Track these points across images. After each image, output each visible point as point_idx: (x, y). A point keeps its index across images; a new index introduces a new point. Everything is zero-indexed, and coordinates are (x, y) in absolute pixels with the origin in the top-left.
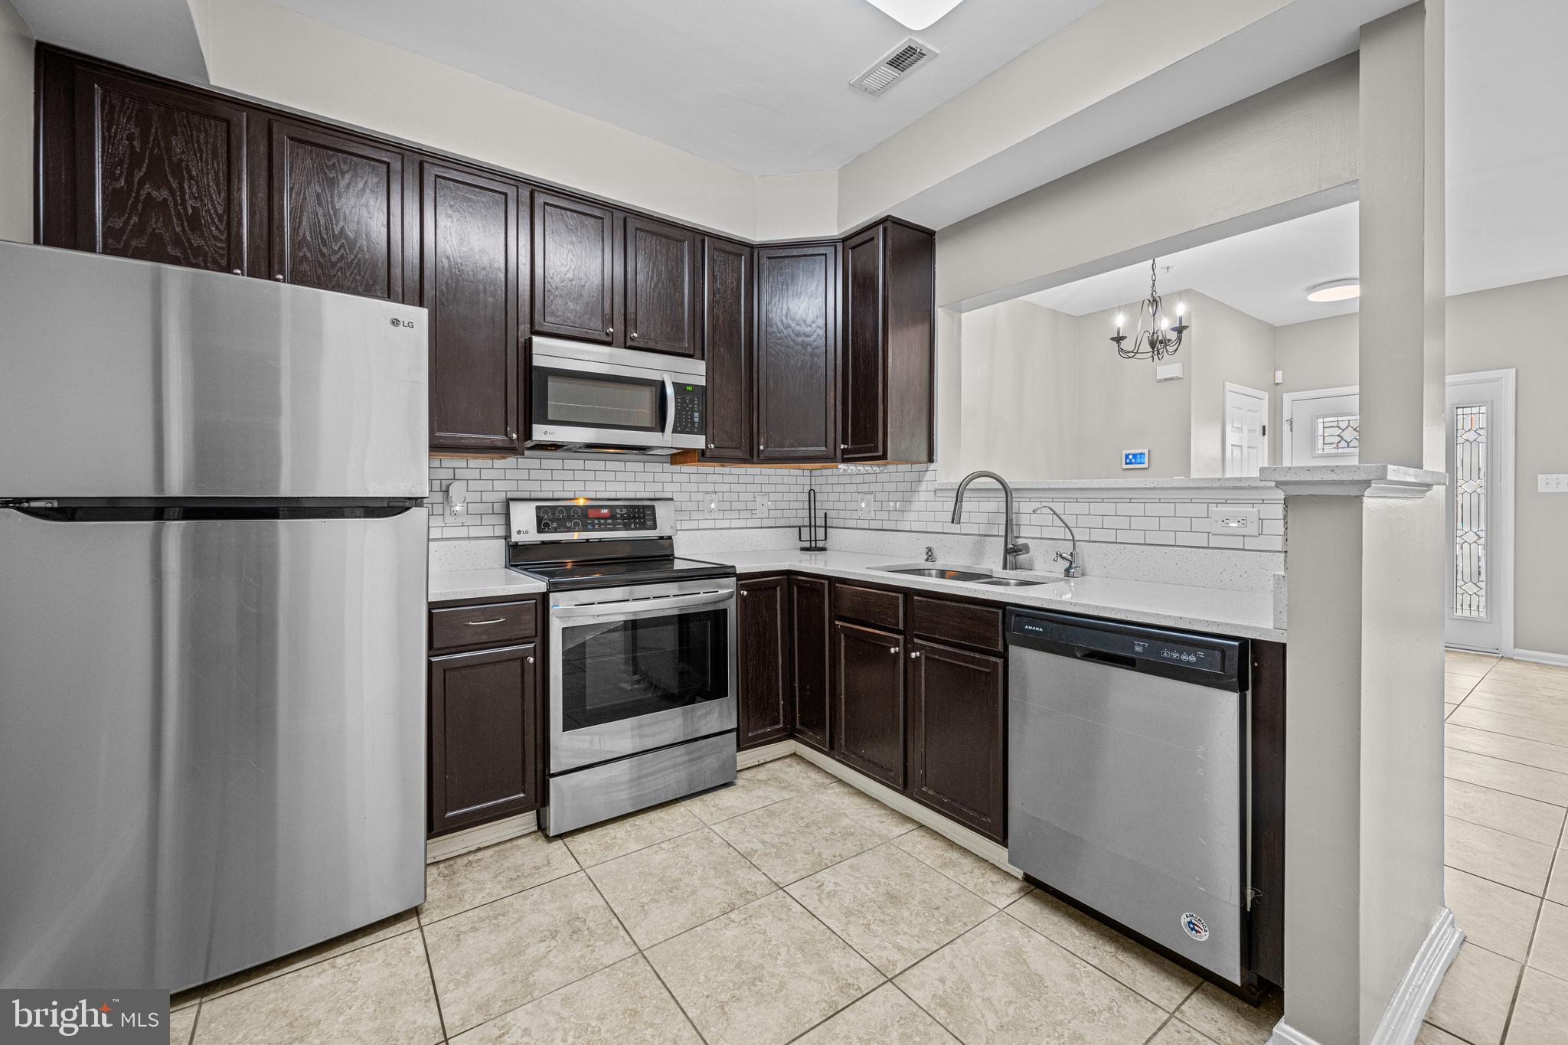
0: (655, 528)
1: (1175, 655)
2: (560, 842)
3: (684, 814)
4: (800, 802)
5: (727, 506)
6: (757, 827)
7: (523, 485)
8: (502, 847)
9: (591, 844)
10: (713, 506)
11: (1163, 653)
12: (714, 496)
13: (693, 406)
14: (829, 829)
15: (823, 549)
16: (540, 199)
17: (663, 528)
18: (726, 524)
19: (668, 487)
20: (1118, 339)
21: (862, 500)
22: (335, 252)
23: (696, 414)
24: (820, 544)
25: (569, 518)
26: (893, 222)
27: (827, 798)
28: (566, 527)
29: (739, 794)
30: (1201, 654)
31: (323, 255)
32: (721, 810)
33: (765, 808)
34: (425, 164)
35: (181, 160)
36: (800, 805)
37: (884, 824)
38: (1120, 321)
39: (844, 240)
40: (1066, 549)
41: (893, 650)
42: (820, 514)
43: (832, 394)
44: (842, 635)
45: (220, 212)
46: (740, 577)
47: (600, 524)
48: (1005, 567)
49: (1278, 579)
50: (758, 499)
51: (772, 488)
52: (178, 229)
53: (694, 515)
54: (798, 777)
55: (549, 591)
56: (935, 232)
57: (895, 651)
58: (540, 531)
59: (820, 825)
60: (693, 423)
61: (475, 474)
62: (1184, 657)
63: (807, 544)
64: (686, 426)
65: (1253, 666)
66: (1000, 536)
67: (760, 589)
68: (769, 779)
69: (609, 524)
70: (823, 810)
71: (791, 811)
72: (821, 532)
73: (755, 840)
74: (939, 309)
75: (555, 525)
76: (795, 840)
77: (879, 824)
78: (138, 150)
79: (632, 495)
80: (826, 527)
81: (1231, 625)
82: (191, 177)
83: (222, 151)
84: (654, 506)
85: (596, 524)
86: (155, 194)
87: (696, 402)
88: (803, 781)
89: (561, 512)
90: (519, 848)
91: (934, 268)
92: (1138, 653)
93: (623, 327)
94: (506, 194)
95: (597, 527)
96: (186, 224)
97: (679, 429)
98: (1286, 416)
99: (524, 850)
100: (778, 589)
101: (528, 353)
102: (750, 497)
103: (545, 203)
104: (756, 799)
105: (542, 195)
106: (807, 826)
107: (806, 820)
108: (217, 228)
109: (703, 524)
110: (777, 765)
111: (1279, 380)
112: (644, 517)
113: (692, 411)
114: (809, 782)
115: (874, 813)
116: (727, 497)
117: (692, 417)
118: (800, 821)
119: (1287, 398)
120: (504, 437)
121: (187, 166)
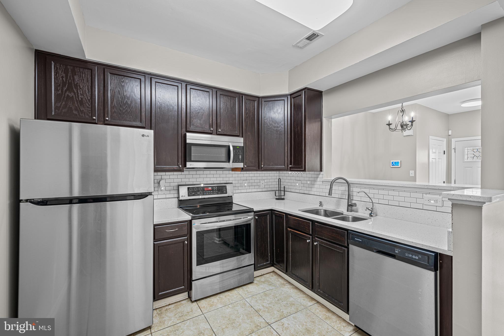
0: (226, 193)
1: (410, 256)
2: (196, 303)
3: (236, 294)
4: (276, 291)
5: (251, 184)
6: (261, 300)
7: (183, 180)
8: (177, 304)
9: (206, 304)
10: (246, 185)
11: (406, 254)
12: (246, 181)
13: (239, 153)
14: (286, 302)
15: (283, 199)
16: (189, 87)
17: (229, 194)
18: (250, 190)
19: (231, 179)
20: (389, 125)
21: (297, 183)
22: (124, 109)
23: (240, 156)
24: (282, 197)
25: (198, 191)
26: (308, 89)
27: (285, 290)
28: (197, 194)
29: (255, 287)
30: (420, 256)
31: (120, 110)
32: (249, 292)
33: (264, 293)
34: (152, 78)
35: (77, 83)
36: (276, 292)
37: (305, 301)
38: (390, 118)
39: (291, 95)
40: (370, 206)
41: (308, 241)
42: (282, 186)
43: (286, 148)
44: (290, 234)
45: (89, 99)
46: (255, 212)
47: (208, 193)
48: (348, 211)
49: (449, 232)
50: (261, 181)
51: (266, 178)
52: (77, 105)
53: (239, 188)
54: (275, 281)
55: (192, 219)
56: (322, 92)
57: (309, 241)
58: (189, 196)
59: (283, 300)
60: (239, 159)
61: (168, 177)
62: (414, 257)
63: (278, 197)
64: (237, 160)
65: (440, 262)
66: (346, 199)
67: (262, 216)
68: (265, 281)
69: (211, 193)
70: (283, 294)
71: (273, 294)
72: (283, 192)
73: (260, 305)
74: (324, 118)
75: (194, 193)
76: (274, 306)
77: (303, 301)
78: (65, 81)
79: (219, 182)
80: (284, 191)
81: (431, 247)
82: (80, 88)
83: (90, 80)
84: (226, 186)
85: (207, 193)
86: (69, 94)
87: (240, 152)
88: (277, 282)
89: (196, 189)
90: (182, 304)
91: (322, 104)
92: (396, 253)
93: (216, 128)
94: (178, 86)
95: (207, 194)
96: (79, 103)
97: (235, 161)
98: (453, 147)
99: (184, 305)
100: (268, 215)
101: (185, 138)
102: (258, 181)
103: (191, 88)
104: (261, 289)
105: (189, 86)
106: (278, 300)
107: (278, 298)
108: (88, 104)
109: (242, 191)
110: (268, 275)
111: (450, 133)
112: (223, 190)
113: (239, 155)
114: (279, 283)
115: (301, 296)
116: (251, 181)
117: (239, 157)
118: (276, 298)
119: (453, 140)
120: (177, 167)
121: (79, 85)
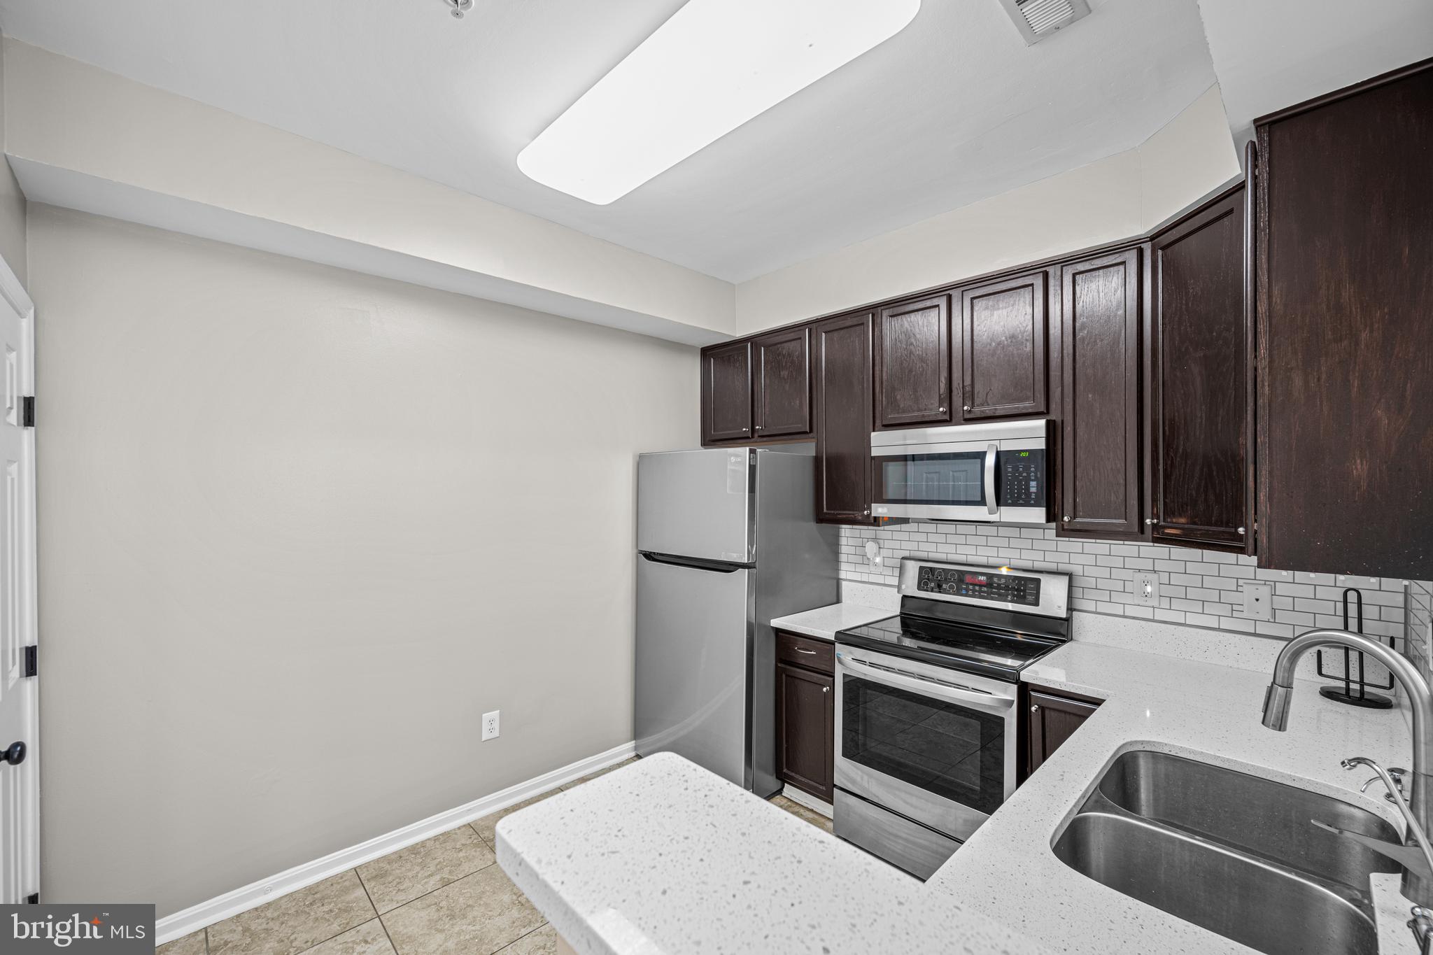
0: (1036, 603)
10: (1149, 589)
12: (1151, 576)
13: (1029, 475)
16: (887, 315)
17: (1051, 608)
18: (1175, 617)
23: (1033, 484)
25: (946, 580)
46: (1030, 686)
47: (974, 591)
50: (1247, 588)
53: (1116, 597)
55: (835, 641)
58: (919, 588)
60: (1028, 493)
64: (1019, 497)
67: (1061, 711)
69: (984, 592)
75: (931, 584)
83: (742, 361)
84: (1040, 579)
85: (971, 590)
87: (1033, 469)
89: (940, 573)
93: (962, 401)
95: (970, 593)
97: (1010, 501)
101: (868, 446)
103: (891, 317)
105: (888, 311)
109: (1128, 611)
112: (1024, 591)
113: (1028, 480)
117: (1027, 487)
120: (862, 513)
